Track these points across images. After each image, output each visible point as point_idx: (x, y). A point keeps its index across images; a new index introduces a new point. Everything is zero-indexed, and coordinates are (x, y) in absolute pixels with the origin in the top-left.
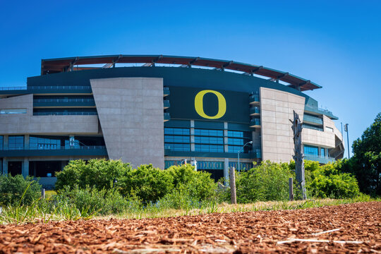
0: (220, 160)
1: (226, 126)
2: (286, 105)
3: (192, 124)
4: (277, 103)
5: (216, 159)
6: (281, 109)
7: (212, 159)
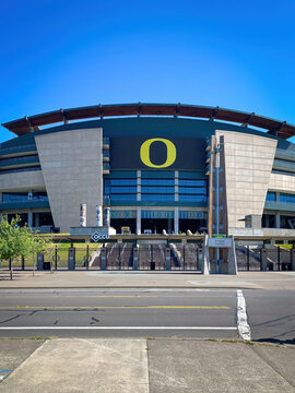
0: (170, 209)
1: (177, 174)
2: (250, 148)
3: (139, 174)
4: (237, 147)
5: (165, 208)
6: (243, 153)
7: (160, 208)
